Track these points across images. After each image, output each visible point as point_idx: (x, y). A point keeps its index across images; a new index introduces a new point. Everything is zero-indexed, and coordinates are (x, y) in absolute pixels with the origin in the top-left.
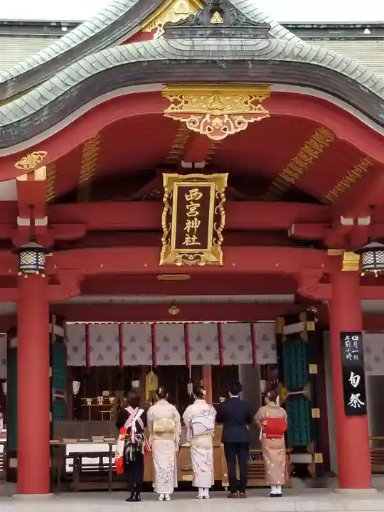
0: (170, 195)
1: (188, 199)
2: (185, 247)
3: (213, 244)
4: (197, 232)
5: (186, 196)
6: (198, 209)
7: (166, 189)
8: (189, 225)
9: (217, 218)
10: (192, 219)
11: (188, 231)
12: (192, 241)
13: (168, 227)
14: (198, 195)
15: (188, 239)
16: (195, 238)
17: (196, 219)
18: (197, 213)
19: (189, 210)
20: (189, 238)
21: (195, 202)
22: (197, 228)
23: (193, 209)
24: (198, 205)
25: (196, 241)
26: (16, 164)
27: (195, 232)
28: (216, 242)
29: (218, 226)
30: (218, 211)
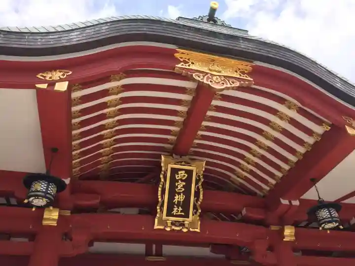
0: (165, 172)
1: (177, 178)
2: (173, 216)
3: (193, 215)
4: (182, 204)
5: (176, 176)
6: (184, 187)
7: (163, 169)
8: (177, 198)
9: (197, 194)
10: (179, 194)
11: (176, 203)
12: (178, 211)
13: (162, 197)
14: (184, 176)
15: (175, 209)
16: (180, 209)
17: (182, 194)
18: (183, 190)
19: (177, 187)
20: (177, 209)
21: (182, 180)
22: (183, 201)
23: (180, 185)
24: (184, 184)
25: (181, 212)
26: (39, 76)
27: (181, 205)
28: (196, 213)
29: (197, 200)
30: (198, 188)
